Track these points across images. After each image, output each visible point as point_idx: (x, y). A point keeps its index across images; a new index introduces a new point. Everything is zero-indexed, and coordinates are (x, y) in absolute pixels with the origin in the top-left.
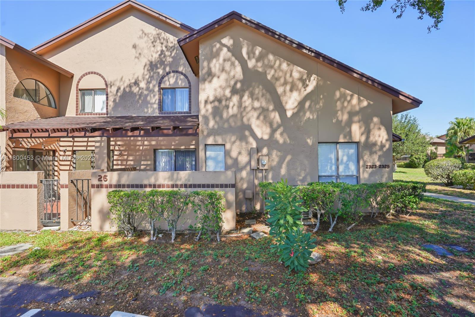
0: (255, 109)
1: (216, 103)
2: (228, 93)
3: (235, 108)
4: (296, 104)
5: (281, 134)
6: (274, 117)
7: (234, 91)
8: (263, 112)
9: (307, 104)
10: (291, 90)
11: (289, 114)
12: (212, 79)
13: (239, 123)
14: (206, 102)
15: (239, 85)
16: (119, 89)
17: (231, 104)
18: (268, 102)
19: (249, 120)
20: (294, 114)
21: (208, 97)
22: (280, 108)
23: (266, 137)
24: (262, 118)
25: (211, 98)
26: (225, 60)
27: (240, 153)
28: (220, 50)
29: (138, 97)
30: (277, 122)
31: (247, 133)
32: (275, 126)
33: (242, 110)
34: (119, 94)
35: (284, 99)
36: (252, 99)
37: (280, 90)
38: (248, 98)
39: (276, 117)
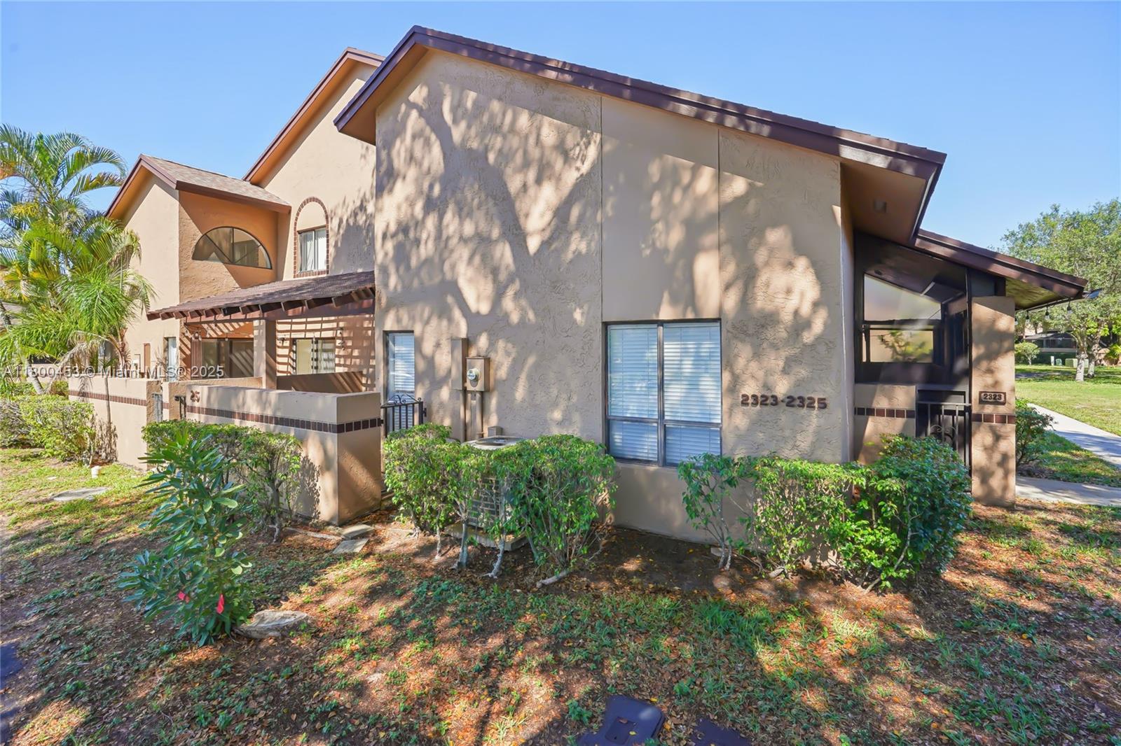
0: (463, 240)
1: (401, 237)
2: (419, 209)
3: (431, 244)
4: (548, 216)
5: (517, 296)
6: (502, 255)
7: (430, 206)
8: (481, 246)
9: (575, 212)
10: (539, 181)
11: (533, 244)
12: (394, 183)
13: (437, 280)
14: (384, 236)
15: (437, 190)
16: (341, 221)
17: (424, 236)
18: (489, 218)
19: (453, 267)
20: (545, 244)
21: (388, 226)
22: (515, 234)
23: (484, 308)
24: (477, 259)
25: (393, 228)
26: (414, 137)
27: (438, 345)
28: (407, 115)
29: (364, 232)
30: (507, 267)
31: (450, 299)
32: (503, 276)
33: (442, 245)
34: (342, 231)
35: (521, 206)
36: (460, 217)
37: (514, 184)
38: (454, 216)
39: (504, 254)
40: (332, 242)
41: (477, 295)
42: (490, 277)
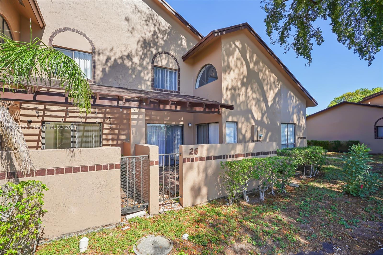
0: (253, 99)
1: (233, 91)
2: (239, 84)
3: (244, 96)
4: (272, 98)
5: (266, 118)
6: (263, 106)
7: (243, 84)
8: (258, 102)
9: (277, 100)
10: (270, 89)
11: (269, 104)
12: (230, 71)
13: (245, 108)
14: (227, 89)
15: (245, 80)
17: (241, 94)
18: (260, 95)
19: (251, 106)
20: (271, 105)
21: (228, 85)
22: (266, 100)
23: (259, 119)
24: (257, 106)
25: (230, 87)
26: (237, 59)
27: (246, 131)
28: (234, 50)
30: (265, 110)
31: (250, 116)
32: (263, 112)
33: (247, 98)
34: (109, 64)
35: (267, 95)
36: (252, 92)
37: (265, 88)
38: (250, 91)
40: (99, 68)
41: (257, 115)
42: (260, 111)
